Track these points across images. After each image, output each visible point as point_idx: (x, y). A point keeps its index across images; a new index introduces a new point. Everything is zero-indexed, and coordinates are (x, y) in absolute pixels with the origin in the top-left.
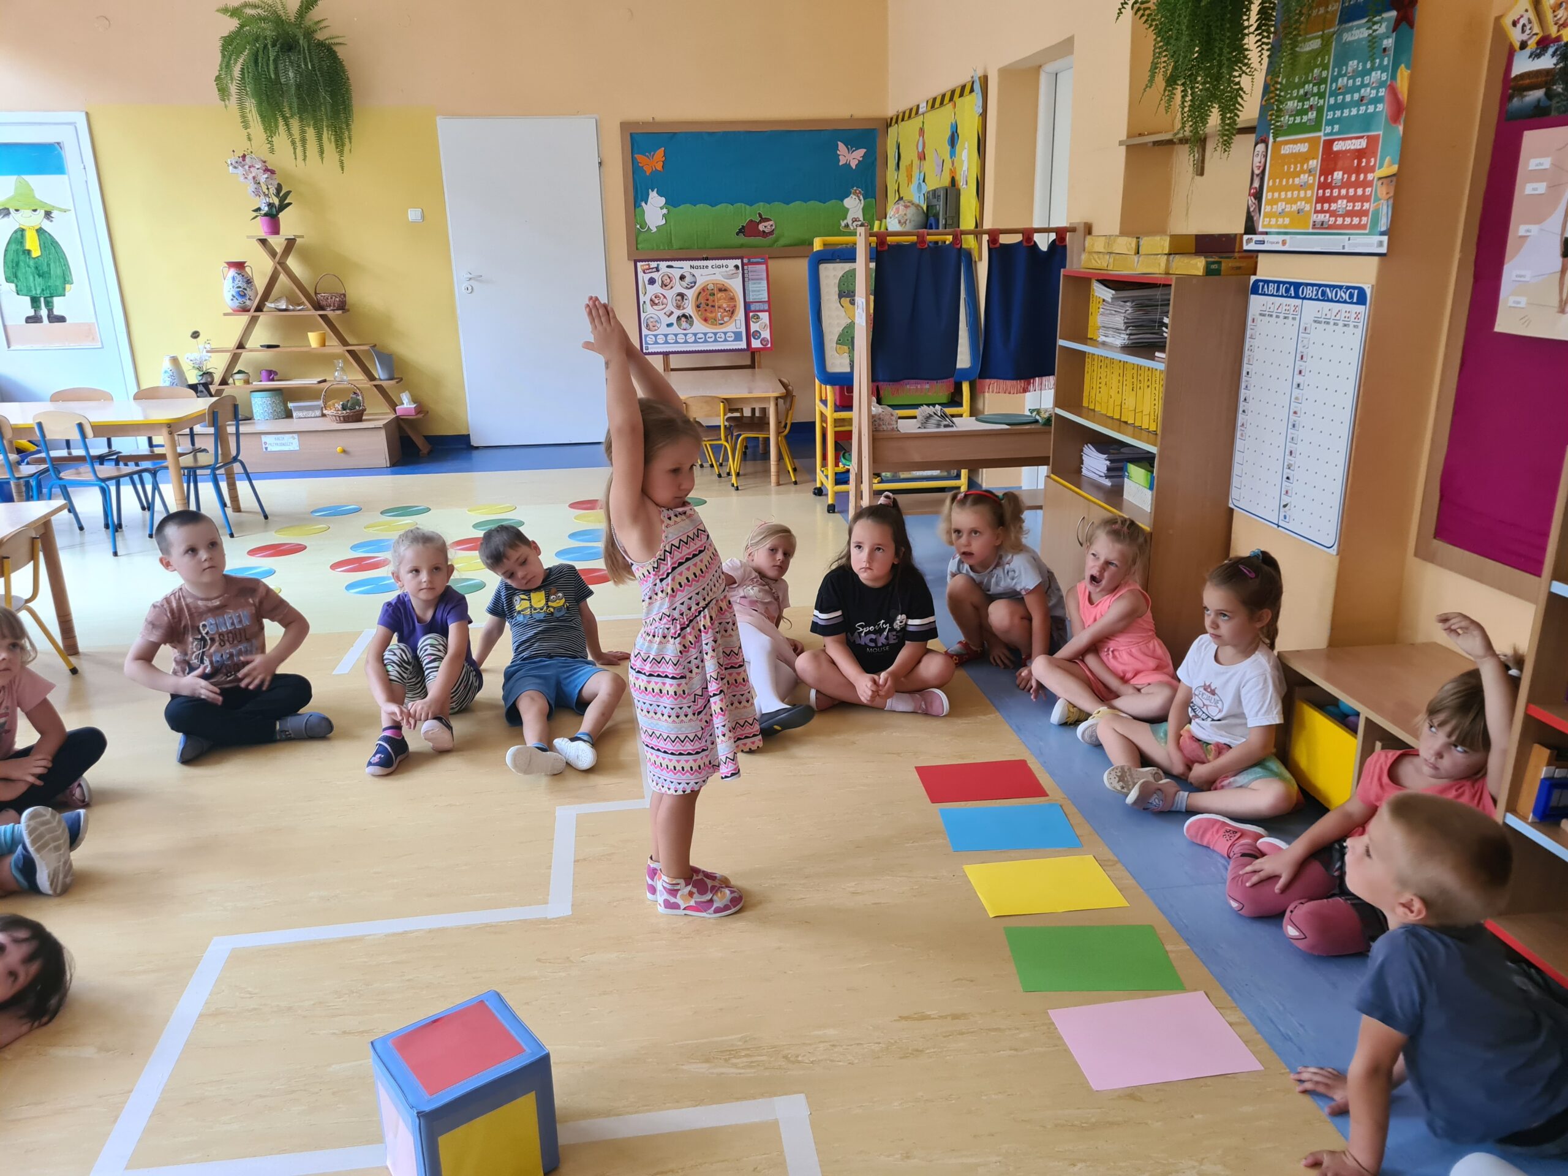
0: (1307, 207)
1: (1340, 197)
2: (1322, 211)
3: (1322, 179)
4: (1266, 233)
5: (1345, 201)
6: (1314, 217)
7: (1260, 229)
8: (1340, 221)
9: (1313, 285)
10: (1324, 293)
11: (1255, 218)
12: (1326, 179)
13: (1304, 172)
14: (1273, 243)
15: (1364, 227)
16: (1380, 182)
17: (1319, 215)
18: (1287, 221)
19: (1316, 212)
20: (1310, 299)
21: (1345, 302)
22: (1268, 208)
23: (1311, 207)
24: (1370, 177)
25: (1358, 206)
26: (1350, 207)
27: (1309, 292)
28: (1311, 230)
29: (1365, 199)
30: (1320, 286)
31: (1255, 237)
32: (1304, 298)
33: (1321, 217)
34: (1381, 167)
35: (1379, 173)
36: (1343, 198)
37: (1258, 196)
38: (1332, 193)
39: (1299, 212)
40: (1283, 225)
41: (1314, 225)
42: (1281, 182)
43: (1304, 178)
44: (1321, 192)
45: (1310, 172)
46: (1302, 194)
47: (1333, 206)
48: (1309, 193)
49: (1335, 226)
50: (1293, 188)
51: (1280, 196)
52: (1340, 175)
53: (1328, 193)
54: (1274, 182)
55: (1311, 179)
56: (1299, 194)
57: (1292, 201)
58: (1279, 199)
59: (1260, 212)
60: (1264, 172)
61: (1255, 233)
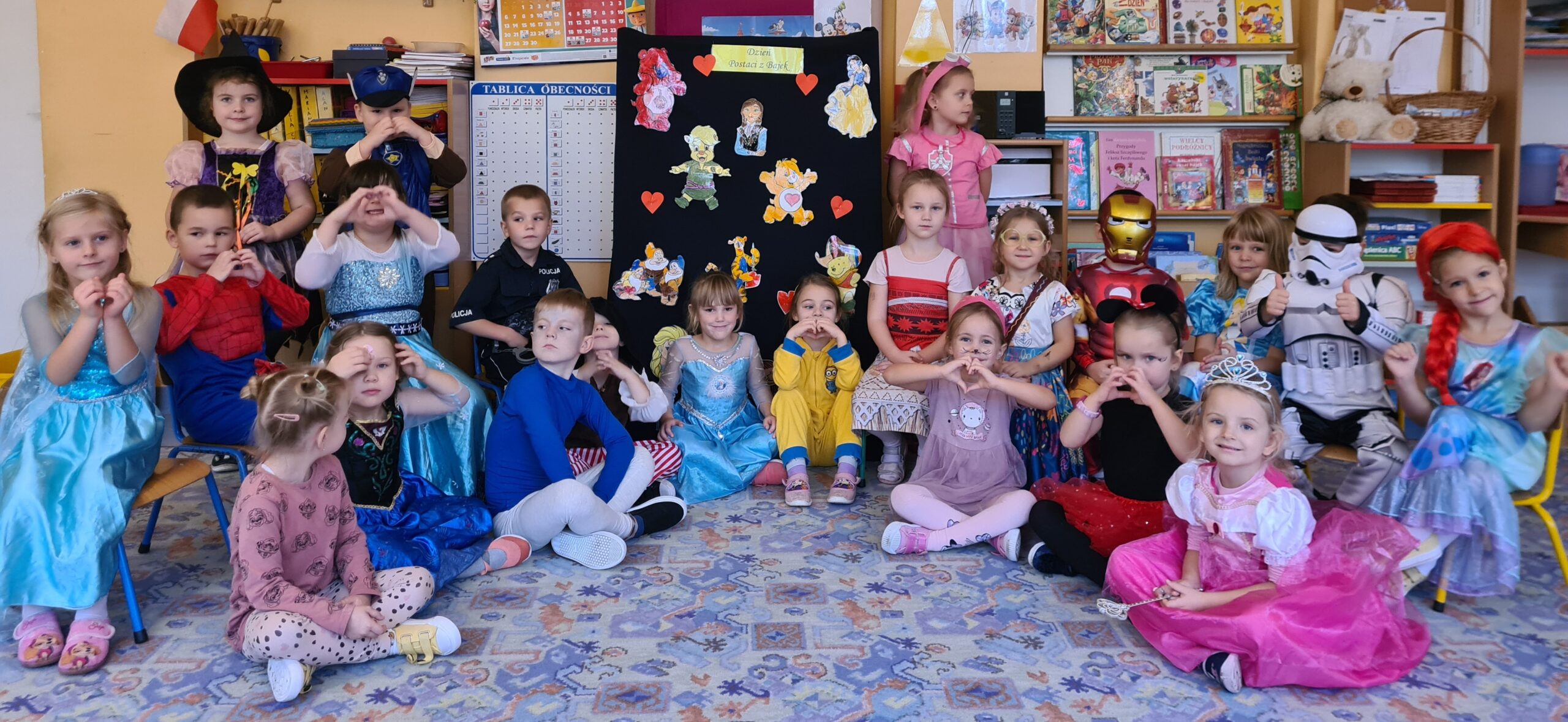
0: (558, 33)
1: (592, 25)
2: (576, 34)
3: (570, 14)
4: (510, 53)
5: (599, 27)
6: (568, 38)
7: (502, 50)
8: (597, 40)
9: (557, 85)
10: (572, 90)
12: (574, 14)
13: (548, 10)
14: (521, 59)
16: (632, 16)
17: (573, 38)
18: (534, 43)
19: (568, 35)
20: (557, 94)
21: (598, 94)
22: (508, 35)
23: (562, 32)
24: (620, 12)
25: (613, 31)
26: (605, 31)
27: (553, 89)
28: (565, 48)
30: (566, 85)
31: (495, 56)
32: (549, 94)
33: (575, 39)
34: (629, 6)
35: (627, 10)
36: (596, 25)
37: (493, 26)
38: (583, 23)
39: (548, 36)
40: (530, 46)
41: (569, 44)
42: (519, 16)
43: (548, 13)
44: (571, 23)
45: (554, 9)
46: (548, 24)
47: (587, 31)
48: (557, 24)
49: (593, 43)
50: (536, 20)
51: (520, 25)
52: (589, 11)
53: (579, 23)
54: (510, 16)
55: (557, 15)
56: (544, 24)
57: (537, 29)
58: (521, 28)
59: (498, 38)
60: (495, 9)
61: (496, 53)
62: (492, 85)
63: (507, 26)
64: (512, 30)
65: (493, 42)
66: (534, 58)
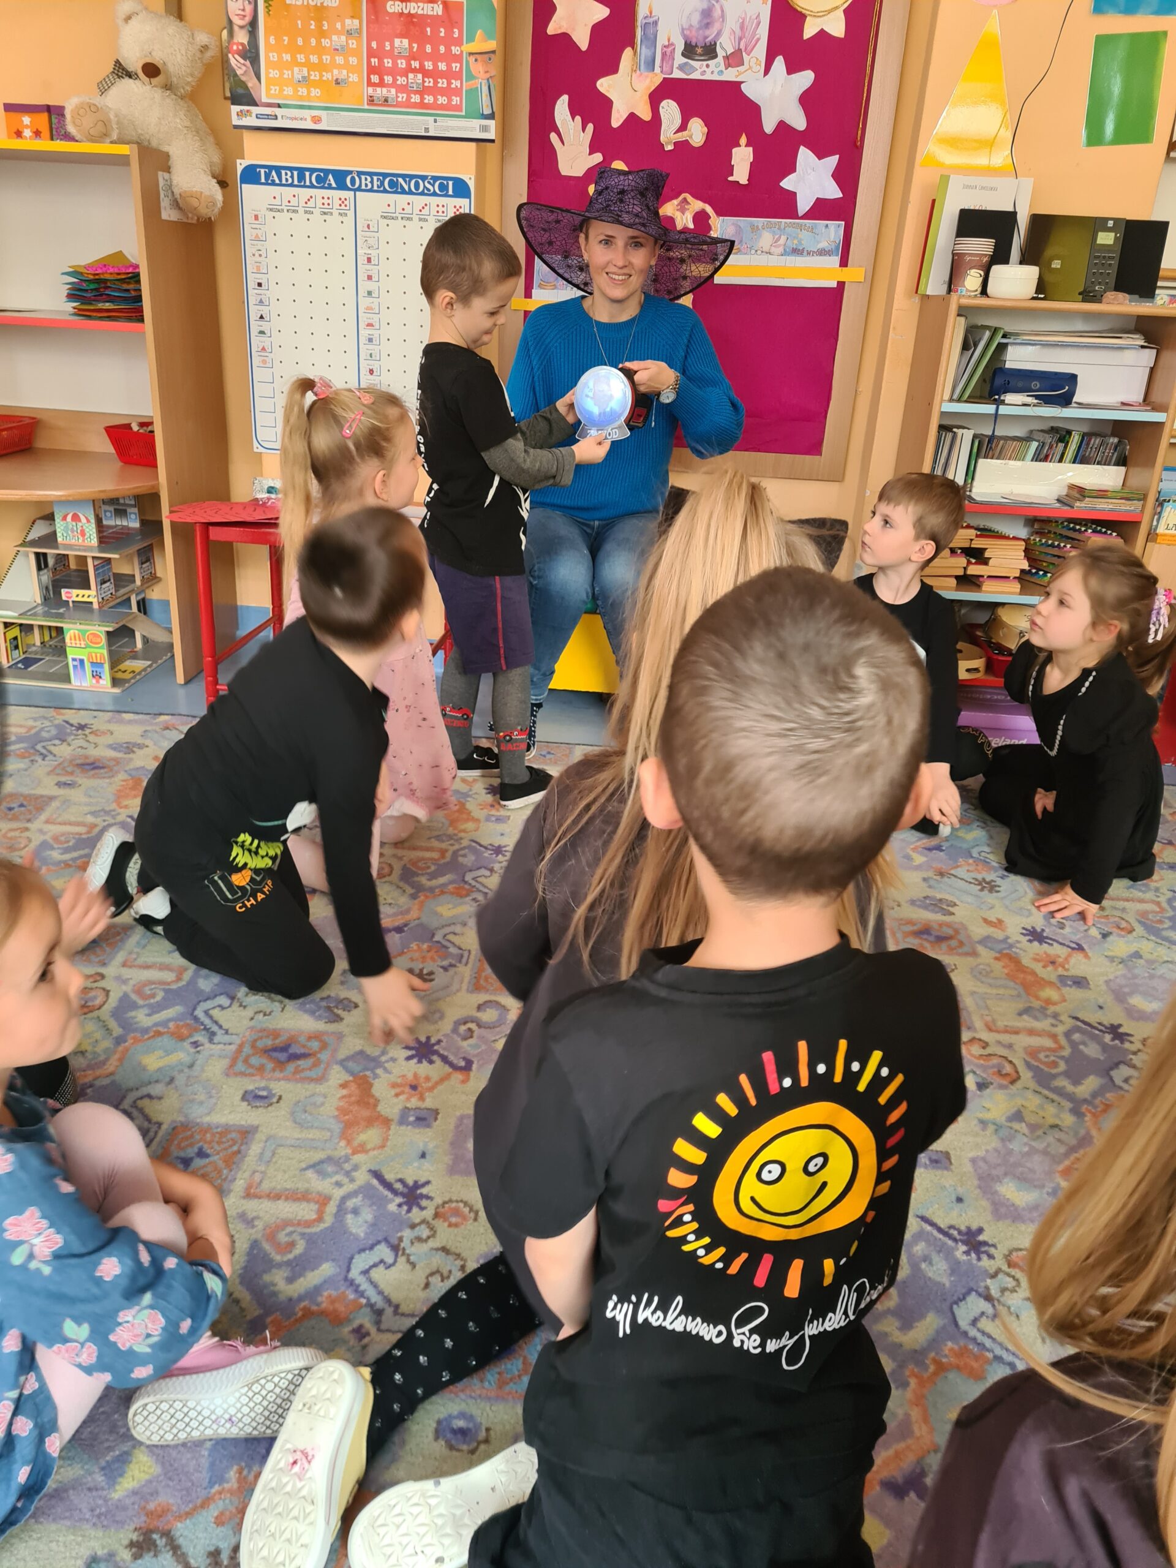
0: (354, 78)
1: (409, 70)
2: (381, 84)
3: (374, 45)
4: (279, 106)
5: (420, 76)
6: (370, 90)
7: (264, 99)
8: (416, 98)
9: (371, 174)
11: (250, 85)
12: (381, 46)
13: (339, 33)
14: (296, 119)
15: (458, 108)
16: (472, 59)
17: (379, 90)
18: (315, 92)
19: (370, 84)
20: (371, 190)
21: (435, 194)
22: (275, 73)
23: (361, 78)
24: (455, 50)
25: (442, 83)
26: (429, 82)
27: (365, 181)
28: (366, 107)
29: (449, 75)
30: (385, 175)
31: (255, 110)
32: (359, 189)
33: (381, 92)
34: (471, 39)
35: (467, 47)
36: (415, 71)
37: (252, 55)
38: (395, 63)
39: (337, 82)
40: (308, 97)
41: (371, 100)
42: (292, 41)
43: (338, 40)
44: (374, 61)
45: (349, 33)
46: (340, 60)
47: (401, 80)
48: (353, 60)
49: (408, 104)
50: (320, 50)
51: (294, 58)
52: (406, 42)
53: (388, 63)
54: (279, 40)
55: (352, 43)
56: (333, 59)
57: (321, 67)
58: (295, 62)
59: (258, 76)
60: (253, 24)
61: (255, 104)
62: (270, 168)
63: (274, 56)
64: (280, 65)
65: (251, 83)
66: (317, 119)
